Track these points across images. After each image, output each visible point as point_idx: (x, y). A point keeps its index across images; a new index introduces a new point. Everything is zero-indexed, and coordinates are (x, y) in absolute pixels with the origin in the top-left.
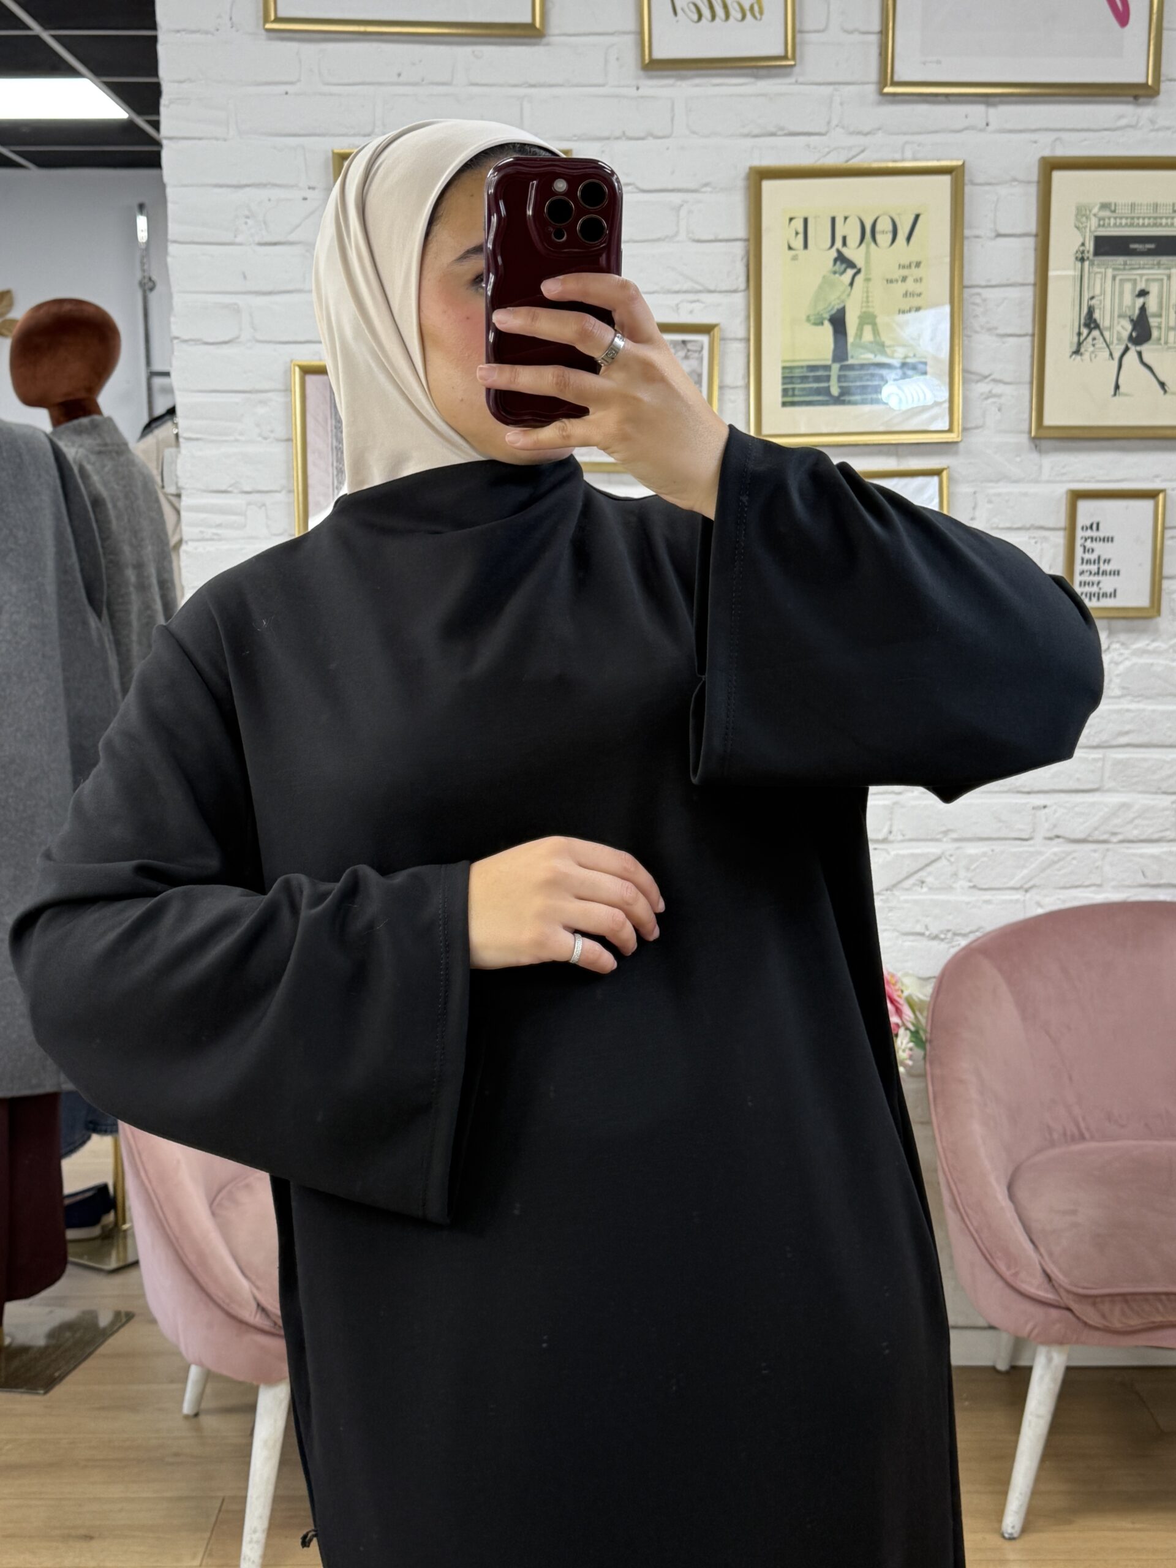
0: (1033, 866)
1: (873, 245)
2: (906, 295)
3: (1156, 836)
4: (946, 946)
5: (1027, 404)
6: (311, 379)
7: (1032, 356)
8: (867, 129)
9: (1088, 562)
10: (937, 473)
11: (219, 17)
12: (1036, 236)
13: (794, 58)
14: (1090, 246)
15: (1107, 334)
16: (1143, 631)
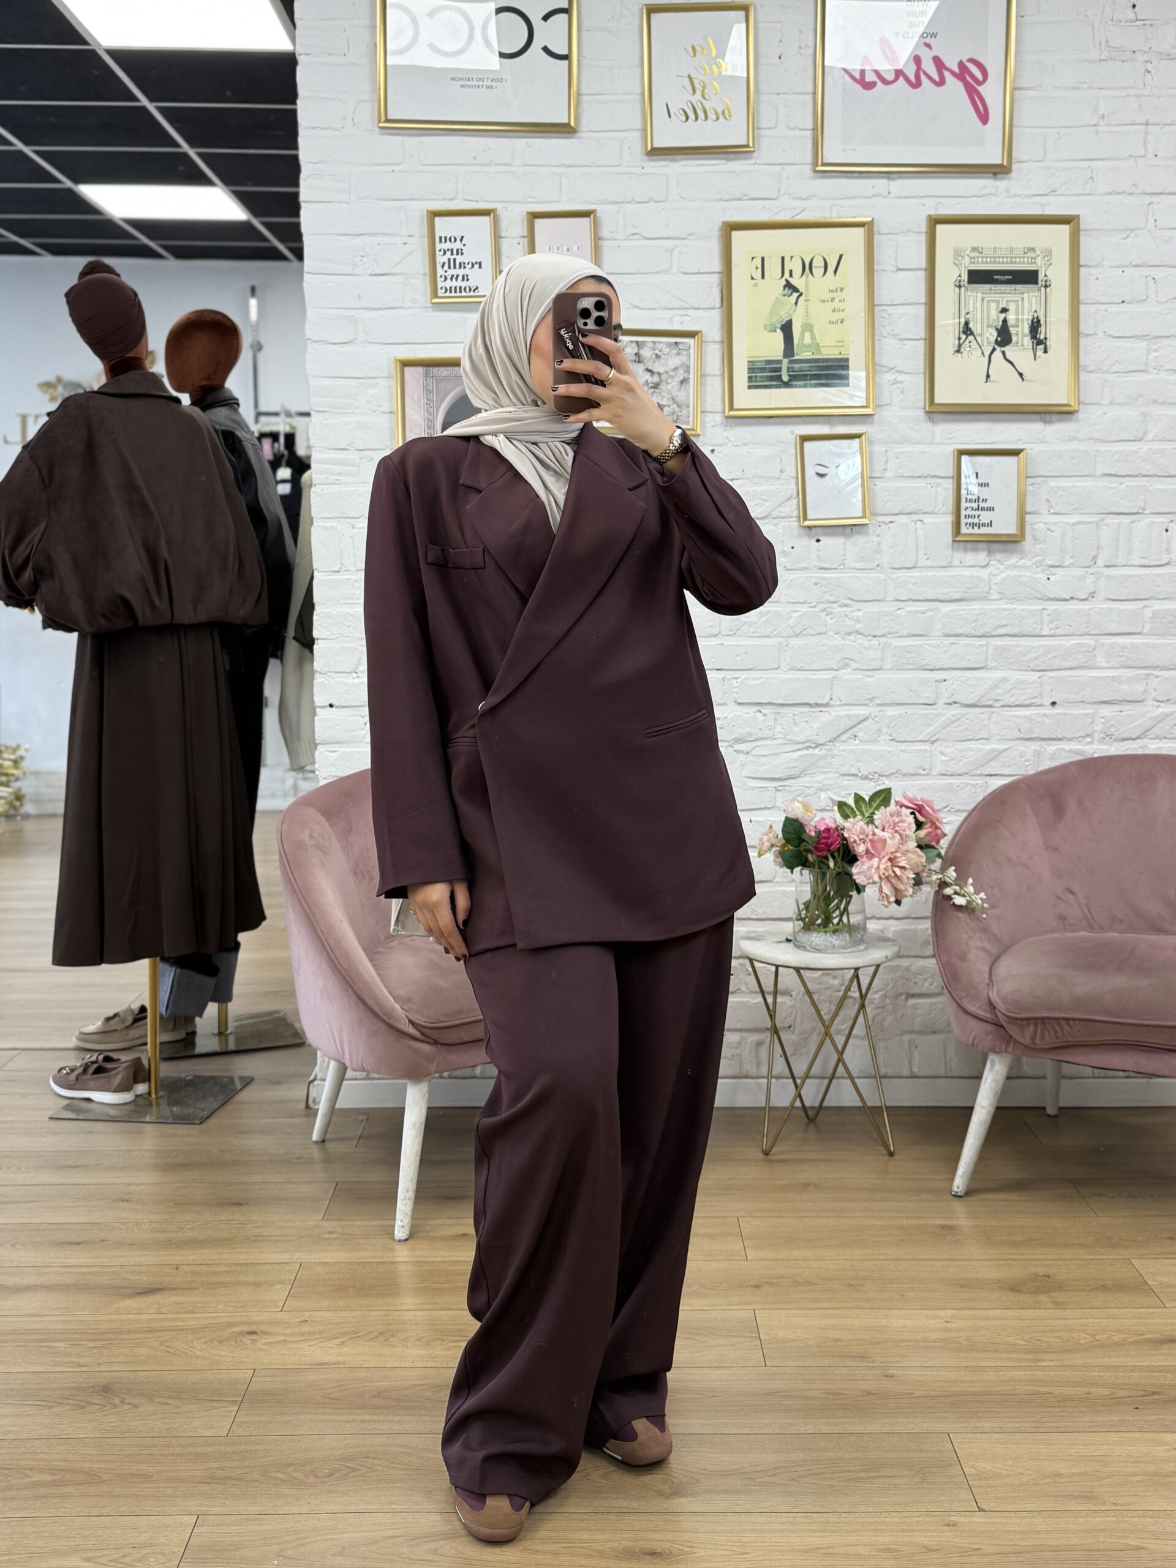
0: (937, 724)
1: (810, 276)
2: (834, 311)
3: (1027, 702)
4: (874, 784)
5: (922, 388)
6: (407, 369)
7: (925, 355)
8: (804, 197)
9: (971, 501)
10: (858, 436)
11: (344, 118)
12: (926, 270)
13: (754, 147)
14: (965, 277)
15: (979, 339)
16: (1014, 552)
